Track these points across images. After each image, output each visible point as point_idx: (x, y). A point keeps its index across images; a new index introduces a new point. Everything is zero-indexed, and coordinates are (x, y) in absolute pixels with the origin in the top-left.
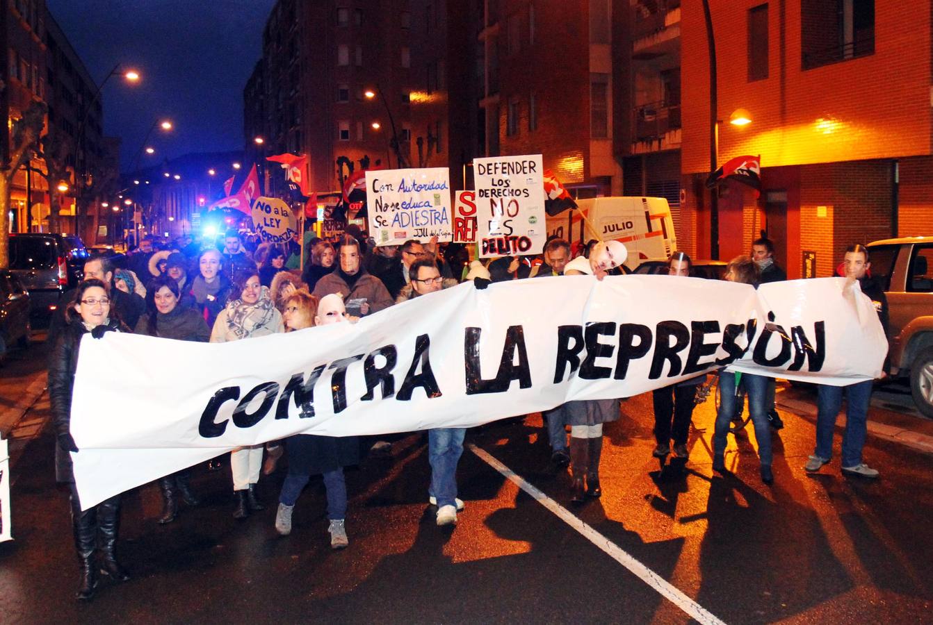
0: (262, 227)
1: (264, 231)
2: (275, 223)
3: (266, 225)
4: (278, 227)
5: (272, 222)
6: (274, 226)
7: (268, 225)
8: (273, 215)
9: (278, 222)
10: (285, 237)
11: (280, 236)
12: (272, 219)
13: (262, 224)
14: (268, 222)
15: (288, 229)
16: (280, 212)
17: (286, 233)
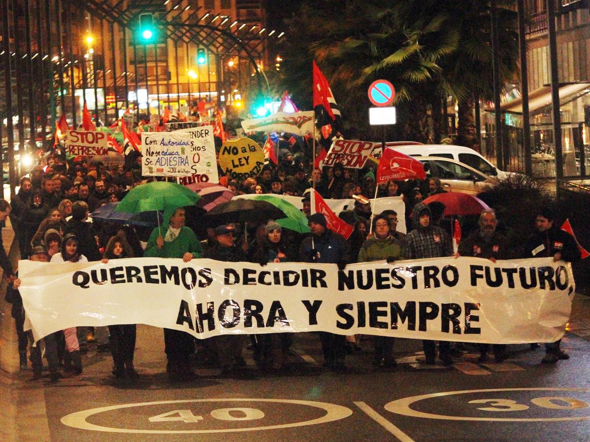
0: (231, 170)
1: (235, 173)
2: (244, 161)
3: (235, 166)
4: (248, 163)
5: (240, 162)
6: (243, 165)
7: (237, 166)
8: (241, 155)
9: (247, 159)
10: (255, 171)
11: (251, 172)
12: (240, 159)
13: (230, 167)
14: (237, 163)
15: (257, 163)
16: (248, 149)
17: (256, 167)
